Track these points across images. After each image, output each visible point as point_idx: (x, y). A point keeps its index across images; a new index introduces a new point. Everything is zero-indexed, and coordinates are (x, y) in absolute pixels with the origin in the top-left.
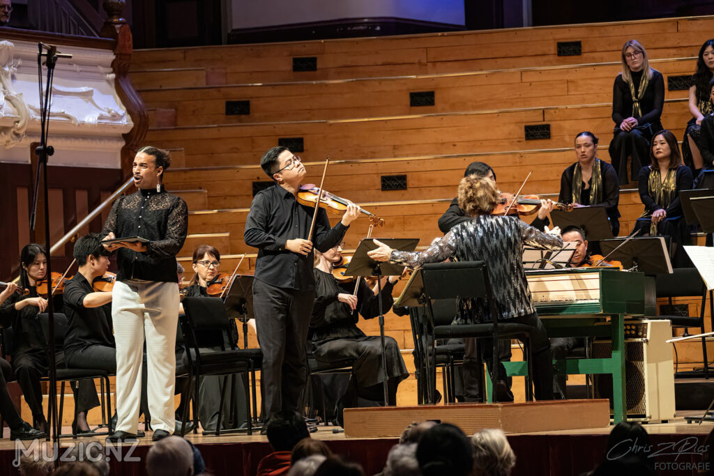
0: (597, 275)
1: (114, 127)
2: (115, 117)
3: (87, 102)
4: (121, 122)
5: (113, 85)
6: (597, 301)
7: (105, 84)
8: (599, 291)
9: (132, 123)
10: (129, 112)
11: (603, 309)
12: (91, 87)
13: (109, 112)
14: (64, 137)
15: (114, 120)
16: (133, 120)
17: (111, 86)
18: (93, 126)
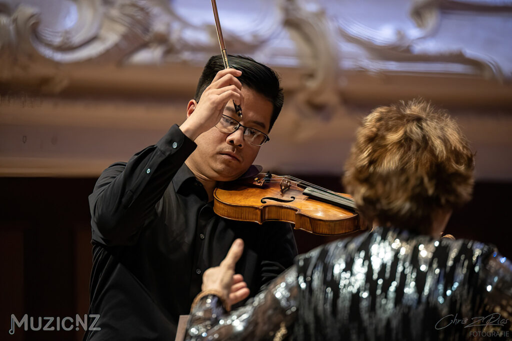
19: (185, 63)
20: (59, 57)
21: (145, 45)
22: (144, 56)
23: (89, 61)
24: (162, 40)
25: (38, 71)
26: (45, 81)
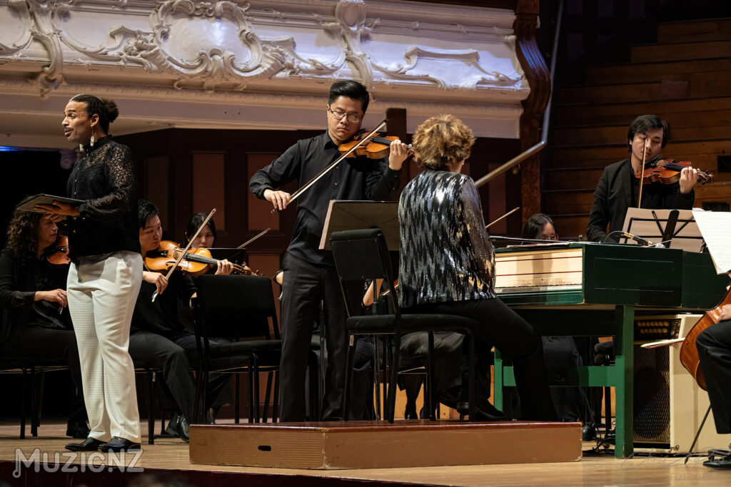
0: (579, 252)
1: (503, 93)
2: (504, 81)
3: (469, 65)
4: (512, 87)
5: (514, 47)
6: (580, 287)
7: (502, 47)
8: (581, 273)
9: (529, 88)
10: (527, 76)
11: (585, 297)
12: (476, 49)
13: (497, 76)
14: (458, 104)
15: (504, 85)
16: (530, 85)
17: (511, 50)
18: (470, 90)
19: (300, 77)
20: (242, 74)
21: (282, 70)
22: (281, 75)
23: (256, 76)
24: (290, 67)
25: (233, 81)
26: (236, 85)
